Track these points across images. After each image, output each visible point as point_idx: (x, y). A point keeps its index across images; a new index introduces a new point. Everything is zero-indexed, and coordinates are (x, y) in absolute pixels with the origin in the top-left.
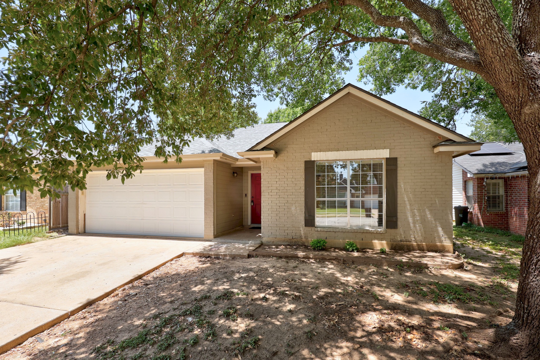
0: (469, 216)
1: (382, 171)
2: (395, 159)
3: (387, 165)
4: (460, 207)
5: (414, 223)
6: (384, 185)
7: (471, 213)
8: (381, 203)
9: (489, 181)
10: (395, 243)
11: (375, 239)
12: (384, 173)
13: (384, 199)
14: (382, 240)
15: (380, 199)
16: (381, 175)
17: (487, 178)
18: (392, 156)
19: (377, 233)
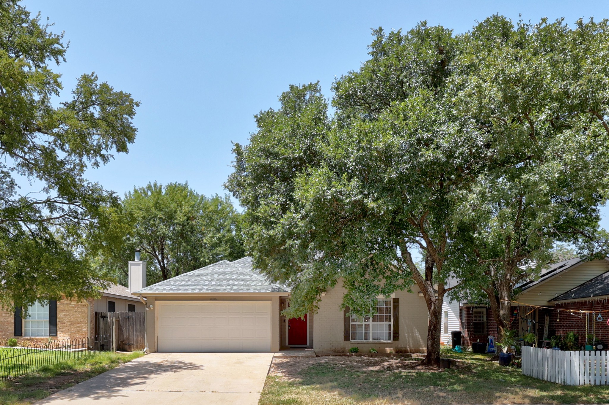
0: (462, 339)
1: (390, 306)
2: (398, 299)
3: (394, 302)
4: (456, 332)
5: (408, 337)
6: (392, 315)
7: (463, 337)
8: (390, 325)
9: (475, 310)
10: (398, 349)
11: (387, 347)
12: (392, 307)
13: (392, 323)
14: (390, 348)
15: (390, 323)
16: (390, 308)
17: (473, 308)
18: (396, 297)
19: (388, 343)
